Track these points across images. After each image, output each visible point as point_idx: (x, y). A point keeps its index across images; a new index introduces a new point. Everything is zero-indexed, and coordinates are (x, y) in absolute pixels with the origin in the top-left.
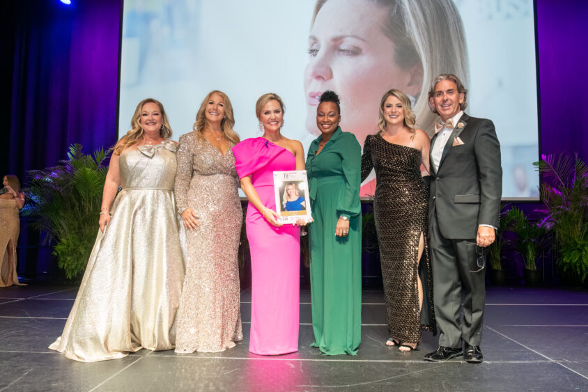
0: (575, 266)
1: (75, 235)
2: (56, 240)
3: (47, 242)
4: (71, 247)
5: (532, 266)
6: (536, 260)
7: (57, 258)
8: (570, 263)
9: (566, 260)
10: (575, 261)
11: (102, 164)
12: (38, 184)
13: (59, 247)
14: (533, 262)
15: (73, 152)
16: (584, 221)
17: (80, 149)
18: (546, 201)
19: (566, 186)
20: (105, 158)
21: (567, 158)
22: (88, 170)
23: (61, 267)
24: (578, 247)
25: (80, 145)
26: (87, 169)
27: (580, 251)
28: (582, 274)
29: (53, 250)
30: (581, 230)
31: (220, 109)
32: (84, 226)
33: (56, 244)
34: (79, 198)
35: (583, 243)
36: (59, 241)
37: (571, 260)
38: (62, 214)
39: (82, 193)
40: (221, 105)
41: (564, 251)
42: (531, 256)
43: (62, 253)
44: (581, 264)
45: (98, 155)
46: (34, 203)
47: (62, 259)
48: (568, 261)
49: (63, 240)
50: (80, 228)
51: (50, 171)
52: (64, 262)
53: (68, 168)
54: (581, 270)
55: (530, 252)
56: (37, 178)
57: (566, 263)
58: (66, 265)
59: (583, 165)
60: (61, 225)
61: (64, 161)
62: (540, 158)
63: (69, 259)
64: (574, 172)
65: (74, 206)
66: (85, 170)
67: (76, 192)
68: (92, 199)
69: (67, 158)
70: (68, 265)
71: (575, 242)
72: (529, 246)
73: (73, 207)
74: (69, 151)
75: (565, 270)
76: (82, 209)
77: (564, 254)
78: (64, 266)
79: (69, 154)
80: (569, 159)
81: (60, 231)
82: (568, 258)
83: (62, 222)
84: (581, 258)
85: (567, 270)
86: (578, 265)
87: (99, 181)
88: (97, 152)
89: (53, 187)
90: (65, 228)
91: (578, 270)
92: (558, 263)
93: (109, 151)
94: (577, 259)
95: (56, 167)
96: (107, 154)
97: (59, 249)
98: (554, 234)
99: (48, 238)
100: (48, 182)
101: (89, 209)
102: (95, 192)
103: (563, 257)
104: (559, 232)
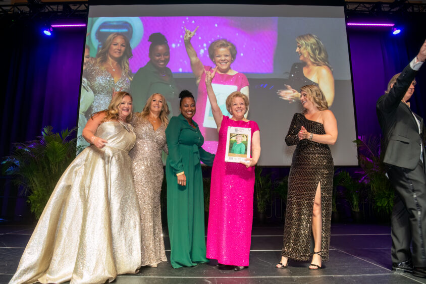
0: (386, 208)
1: (44, 189)
2: (30, 192)
3: (24, 193)
4: (40, 197)
5: (356, 209)
6: (359, 205)
7: (29, 204)
8: (382, 206)
9: (378, 204)
10: (385, 205)
11: (66, 140)
12: (20, 153)
13: (32, 197)
14: (357, 207)
15: (46, 131)
17: (51, 129)
18: (362, 166)
19: (375, 156)
20: (68, 135)
22: (56, 143)
23: (33, 211)
24: (386, 195)
25: (51, 126)
27: (388, 198)
29: (27, 199)
31: (160, 104)
32: (51, 182)
33: (30, 195)
34: (48, 162)
36: (32, 192)
37: (382, 205)
38: (35, 173)
39: (50, 159)
40: (161, 102)
41: (377, 199)
42: (355, 202)
43: (34, 201)
44: (389, 208)
45: (64, 134)
46: (16, 165)
47: (33, 205)
48: (381, 205)
49: (35, 192)
50: (47, 183)
51: (29, 144)
52: (35, 207)
53: (41, 142)
54: (389, 211)
55: (355, 200)
56: (19, 148)
57: (380, 207)
58: (36, 210)
60: (34, 181)
61: (39, 137)
62: (357, 138)
63: (38, 205)
64: (379, 146)
66: (54, 143)
67: (47, 158)
68: (57, 164)
69: (42, 135)
70: (38, 210)
71: (384, 192)
72: (354, 196)
73: (44, 168)
74: (43, 131)
75: (378, 211)
76: (50, 170)
77: (377, 200)
78: (34, 210)
79: (43, 133)
80: (377, 138)
81: (34, 186)
82: (381, 203)
84: (388, 203)
85: (380, 211)
87: (63, 151)
88: (63, 132)
89: (31, 154)
90: (37, 183)
91: (387, 211)
92: (374, 207)
93: (71, 131)
94: (386, 203)
95: (34, 141)
96: (69, 133)
97: (32, 198)
98: (370, 187)
99: (25, 191)
100: (26, 152)
101: (55, 170)
102: (60, 158)
103: (377, 203)
104: (373, 186)
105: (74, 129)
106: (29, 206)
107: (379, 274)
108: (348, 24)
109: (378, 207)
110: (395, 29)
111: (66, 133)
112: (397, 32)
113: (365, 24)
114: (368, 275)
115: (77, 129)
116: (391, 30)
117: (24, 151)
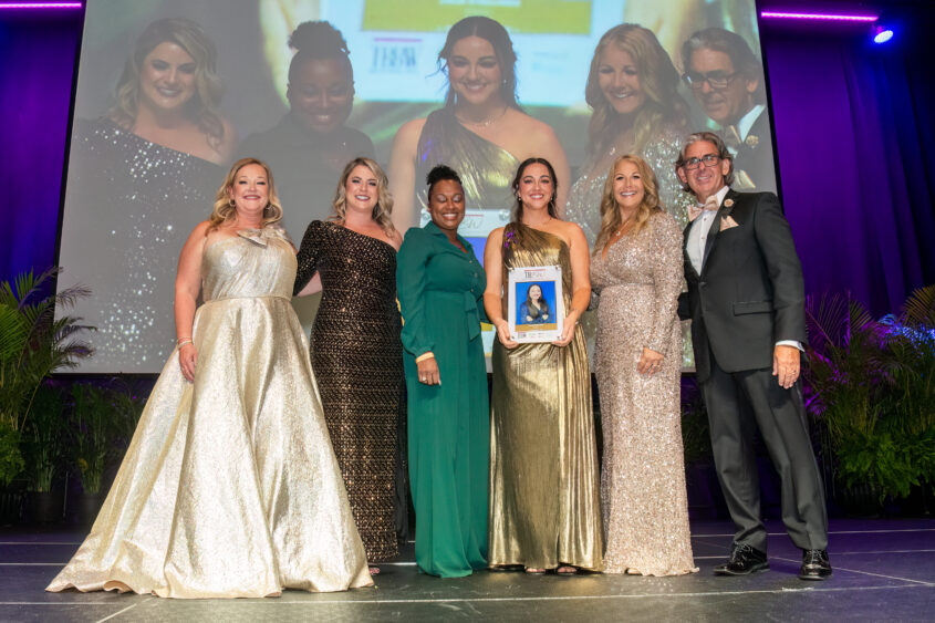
0: (867, 478)
8: (857, 473)
9: (849, 467)
10: (865, 469)
11: (26, 302)
16: (872, 403)
19: (836, 344)
20: (33, 290)
21: (836, 299)
22: (3, 308)
24: (869, 444)
27: (872, 451)
28: (878, 494)
30: (868, 418)
35: (876, 437)
37: (859, 468)
41: (846, 454)
44: (876, 477)
45: (22, 285)
48: (855, 469)
54: (877, 484)
57: (852, 473)
59: (861, 310)
64: (846, 323)
68: (3, 364)
71: (862, 436)
75: (849, 485)
77: (846, 458)
80: (839, 301)
82: (854, 465)
84: (874, 464)
85: (854, 485)
86: (871, 475)
87: (20, 329)
88: (21, 278)
91: (872, 484)
92: (837, 474)
93: (42, 278)
94: (868, 465)
96: (37, 283)
98: (825, 426)
102: (12, 350)
103: (844, 466)
104: (833, 423)
105: (49, 274)
108: (764, 14)
109: (847, 475)
110: (880, 28)
111: (27, 284)
112: (884, 37)
113: (806, 16)
115: (56, 274)
116: (870, 30)
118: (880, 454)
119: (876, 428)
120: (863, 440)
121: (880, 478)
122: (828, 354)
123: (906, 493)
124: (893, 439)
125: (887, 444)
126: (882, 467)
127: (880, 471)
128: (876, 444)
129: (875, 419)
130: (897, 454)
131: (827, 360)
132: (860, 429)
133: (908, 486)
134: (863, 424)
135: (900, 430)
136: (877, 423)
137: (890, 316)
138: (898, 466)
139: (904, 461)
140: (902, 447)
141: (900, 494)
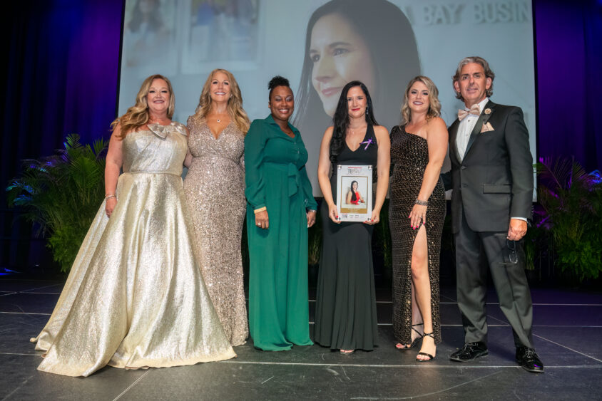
0: (574, 266)
1: (70, 227)
2: (51, 232)
3: (41, 233)
4: (66, 239)
5: (530, 267)
6: (533, 261)
7: (51, 250)
8: (568, 264)
9: (564, 260)
10: (573, 261)
11: (100, 155)
12: (33, 174)
15: (69, 142)
16: (581, 223)
17: (77, 139)
18: (543, 202)
19: (563, 188)
21: (565, 160)
23: (56, 260)
24: (577, 247)
25: (77, 135)
26: (85, 159)
27: (579, 251)
28: (580, 275)
29: (47, 242)
30: (578, 232)
31: (226, 87)
33: (50, 236)
34: (75, 188)
35: (581, 244)
36: (53, 232)
37: (570, 261)
38: (57, 205)
39: (78, 182)
40: (227, 84)
41: (562, 253)
42: (529, 256)
43: (57, 245)
44: (579, 266)
45: (97, 146)
46: (28, 193)
47: (57, 251)
48: (567, 262)
49: (58, 232)
50: (75, 219)
51: (46, 161)
52: (59, 254)
53: (64, 157)
55: (528, 252)
56: (31, 167)
57: (565, 263)
58: (60, 258)
59: (579, 168)
60: (55, 216)
61: (60, 150)
62: (538, 160)
63: (65, 251)
64: (570, 174)
65: (71, 196)
66: (82, 159)
67: (73, 182)
68: (89, 190)
69: (64, 148)
70: (64, 257)
72: (528, 247)
73: (69, 197)
74: (66, 141)
75: (563, 270)
76: (78, 200)
77: (562, 255)
78: (58, 259)
79: (65, 144)
80: (566, 163)
81: (55, 223)
82: (567, 259)
83: (56, 213)
84: (579, 258)
85: (565, 269)
86: (576, 265)
87: (97, 171)
88: (96, 143)
89: (49, 177)
90: (60, 219)
92: (556, 263)
94: (576, 259)
95: (52, 157)
97: (53, 241)
98: (553, 234)
99: (42, 230)
100: (42, 172)
101: (86, 200)
102: (93, 183)
103: (562, 258)
104: (557, 233)
106: (50, 252)
107: (585, 366)
109: (562, 264)
111: (100, 145)
114: (569, 367)
117: (39, 172)
118: (583, 254)
119: (582, 238)
120: (573, 244)
121: (581, 266)
122: (557, 192)
123: (597, 276)
124: (591, 245)
125: (588, 248)
126: (584, 261)
127: (582, 263)
128: (582, 247)
129: (582, 232)
130: (593, 254)
131: (556, 196)
132: (573, 237)
133: (598, 272)
134: (575, 235)
135: (596, 240)
136: (583, 235)
137: (597, 171)
138: (593, 261)
139: (597, 258)
140: (596, 250)
141: (593, 277)
